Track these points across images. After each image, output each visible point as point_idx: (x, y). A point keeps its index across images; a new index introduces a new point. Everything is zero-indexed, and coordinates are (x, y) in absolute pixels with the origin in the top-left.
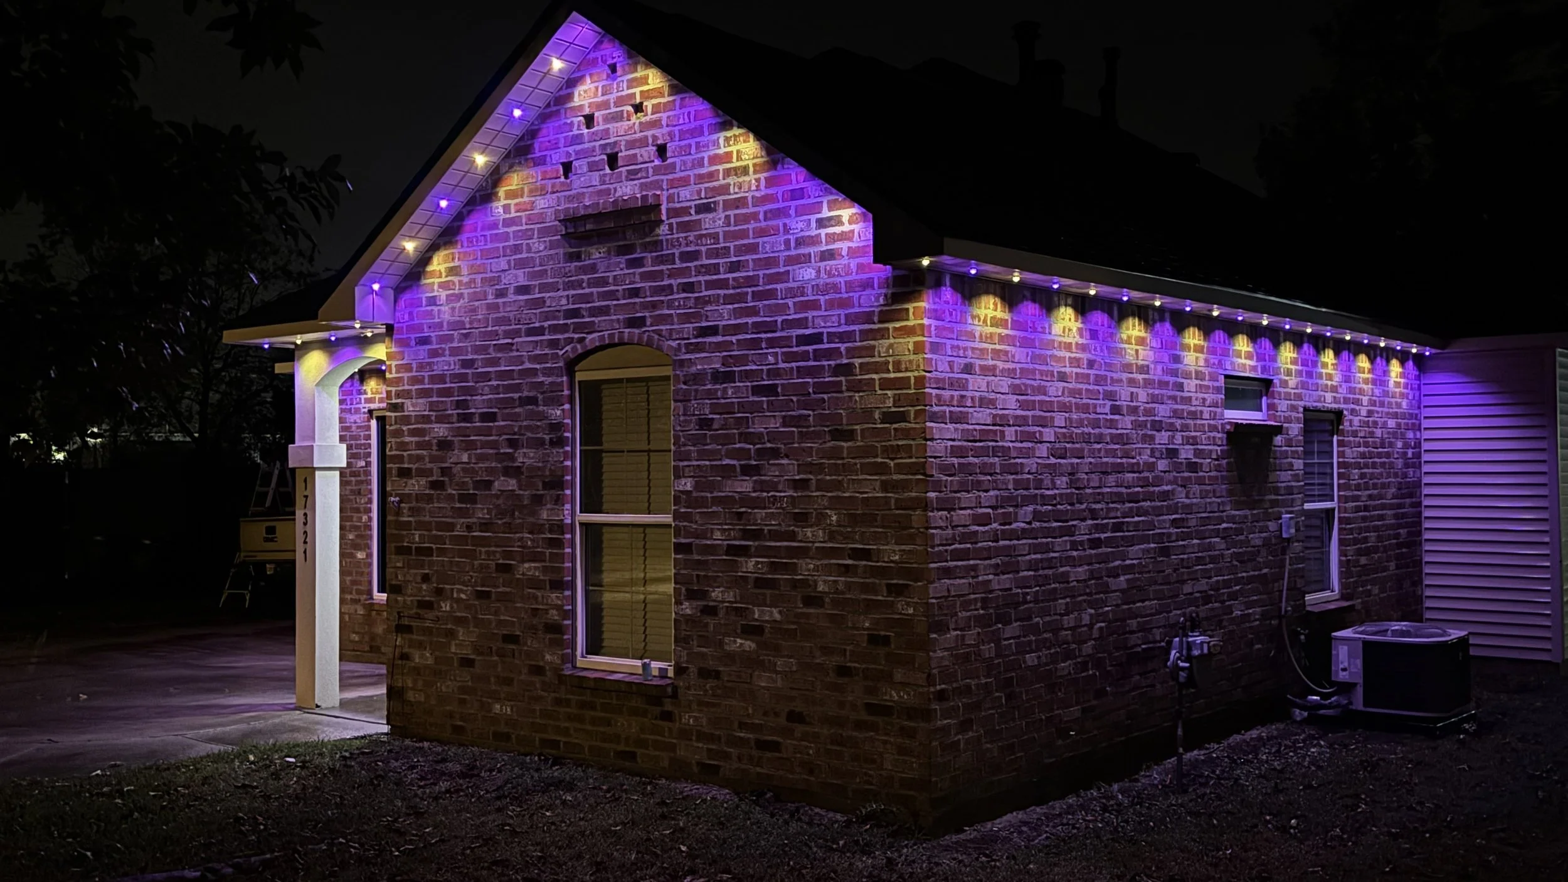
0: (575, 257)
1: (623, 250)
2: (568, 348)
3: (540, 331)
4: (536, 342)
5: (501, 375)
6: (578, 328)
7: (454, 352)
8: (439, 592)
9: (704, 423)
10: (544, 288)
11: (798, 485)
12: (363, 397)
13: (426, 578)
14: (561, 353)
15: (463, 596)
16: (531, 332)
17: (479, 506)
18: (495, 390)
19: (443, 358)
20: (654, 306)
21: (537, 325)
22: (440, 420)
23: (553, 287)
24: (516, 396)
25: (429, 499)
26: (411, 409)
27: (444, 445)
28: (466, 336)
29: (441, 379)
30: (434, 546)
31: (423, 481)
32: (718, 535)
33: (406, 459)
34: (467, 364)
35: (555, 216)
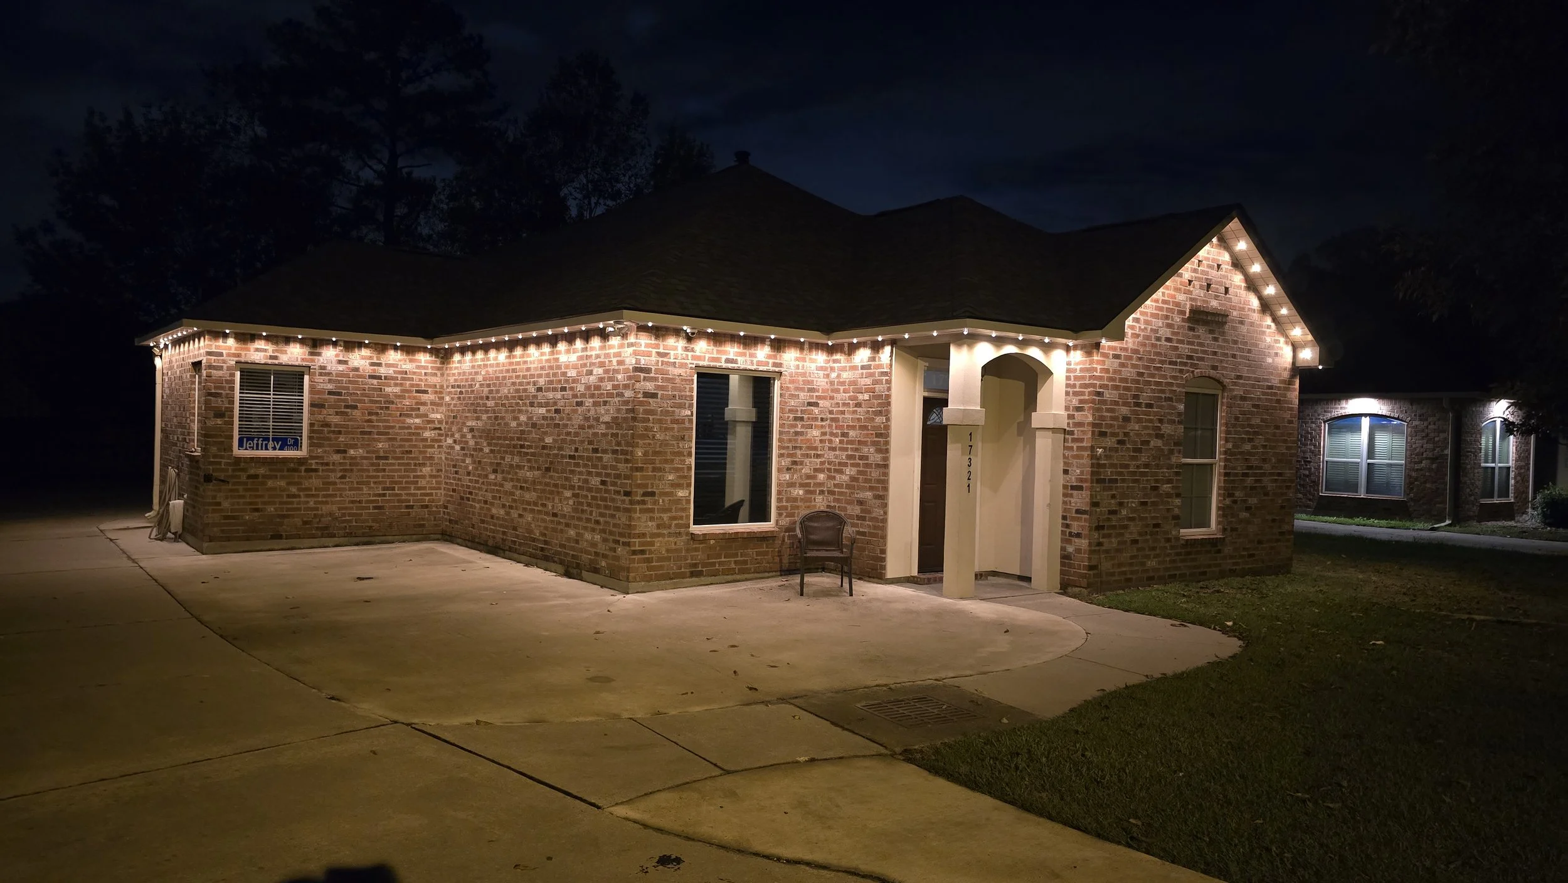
0: (1191, 329)
1: (1211, 332)
2: (1187, 375)
3: (1175, 363)
4: (1173, 368)
5: (1158, 384)
6: (1193, 365)
7: (1134, 366)
8: (1121, 504)
9: (1237, 419)
10: (1179, 341)
11: (1264, 447)
12: (690, 354)
13: (1113, 497)
14: (1184, 377)
15: (1134, 505)
16: (1171, 363)
17: (1143, 455)
18: (1153, 391)
19: (1127, 369)
20: (1221, 361)
21: (1174, 360)
22: (1125, 404)
23: (1181, 342)
24: (1163, 396)
25: (1116, 450)
26: (1108, 396)
27: (1126, 419)
28: (1140, 359)
29: (1125, 380)
30: (1119, 478)
31: (1114, 439)
32: (1239, 468)
33: (1104, 426)
34: (1140, 374)
35: (1188, 306)
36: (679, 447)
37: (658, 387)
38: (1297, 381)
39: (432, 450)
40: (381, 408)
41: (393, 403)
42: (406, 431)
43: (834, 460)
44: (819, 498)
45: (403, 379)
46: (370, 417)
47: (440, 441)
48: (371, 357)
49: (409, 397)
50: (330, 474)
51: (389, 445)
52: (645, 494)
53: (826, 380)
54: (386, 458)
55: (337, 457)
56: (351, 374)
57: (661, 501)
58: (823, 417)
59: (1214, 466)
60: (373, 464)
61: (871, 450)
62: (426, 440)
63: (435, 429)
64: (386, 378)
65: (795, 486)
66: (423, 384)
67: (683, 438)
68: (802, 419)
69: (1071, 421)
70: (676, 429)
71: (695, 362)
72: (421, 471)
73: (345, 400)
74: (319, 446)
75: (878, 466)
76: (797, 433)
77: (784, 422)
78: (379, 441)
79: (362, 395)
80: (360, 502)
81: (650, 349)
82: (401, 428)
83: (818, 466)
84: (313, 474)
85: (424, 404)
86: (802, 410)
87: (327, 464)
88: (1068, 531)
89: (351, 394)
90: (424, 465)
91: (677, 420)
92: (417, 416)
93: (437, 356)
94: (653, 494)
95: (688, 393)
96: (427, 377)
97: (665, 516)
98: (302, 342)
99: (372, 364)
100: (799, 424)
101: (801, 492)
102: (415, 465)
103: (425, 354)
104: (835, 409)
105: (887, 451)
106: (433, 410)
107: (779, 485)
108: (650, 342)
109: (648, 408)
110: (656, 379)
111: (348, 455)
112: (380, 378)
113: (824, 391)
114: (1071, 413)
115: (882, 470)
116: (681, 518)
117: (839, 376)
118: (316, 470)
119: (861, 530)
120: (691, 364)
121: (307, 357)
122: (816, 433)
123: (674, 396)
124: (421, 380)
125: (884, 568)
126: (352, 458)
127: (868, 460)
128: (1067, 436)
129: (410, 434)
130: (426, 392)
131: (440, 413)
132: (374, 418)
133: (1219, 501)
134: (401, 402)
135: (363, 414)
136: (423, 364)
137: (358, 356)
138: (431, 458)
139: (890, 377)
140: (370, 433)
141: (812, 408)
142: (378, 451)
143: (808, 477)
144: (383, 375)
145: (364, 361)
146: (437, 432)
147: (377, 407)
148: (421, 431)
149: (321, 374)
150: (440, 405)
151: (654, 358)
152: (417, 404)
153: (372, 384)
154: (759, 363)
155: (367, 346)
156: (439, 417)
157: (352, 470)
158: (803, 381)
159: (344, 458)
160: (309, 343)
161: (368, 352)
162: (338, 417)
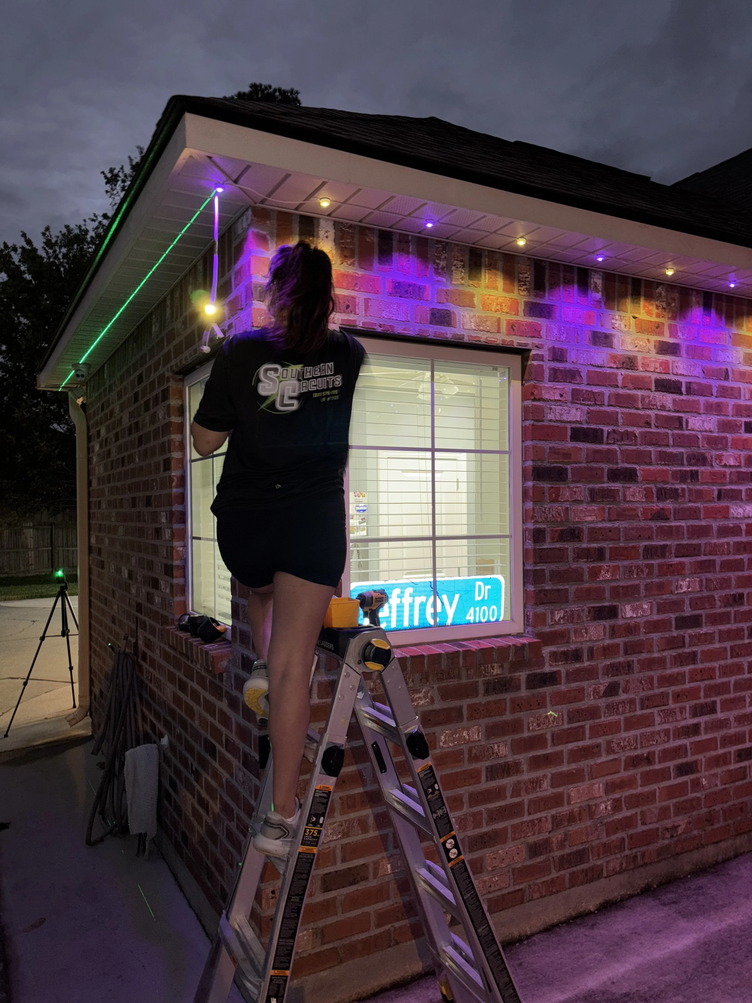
40: (683, 477)
41: (704, 460)
42: (731, 540)
45: (722, 391)
46: (661, 505)
48: (658, 325)
49: (734, 444)
50: (584, 684)
51: (701, 582)
54: (696, 620)
55: (597, 632)
56: (620, 374)
60: (670, 642)
64: (689, 388)
73: (609, 456)
74: (561, 598)
78: (680, 571)
79: (644, 438)
80: (649, 759)
82: (721, 532)
84: (548, 690)
87: (576, 656)
89: (622, 436)
98: (509, 270)
99: (661, 348)
111: (620, 622)
112: (676, 388)
121: (522, 318)
126: (630, 629)
132: (669, 505)
134: (719, 458)
135: (648, 494)
137: (632, 322)
140: (663, 551)
142: (679, 603)
144: (683, 380)
145: (645, 337)
147: (674, 475)
149: (556, 375)
153: (663, 408)
159: (613, 632)
160: (528, 276)
161: (655, 311)
162: (595, 507)
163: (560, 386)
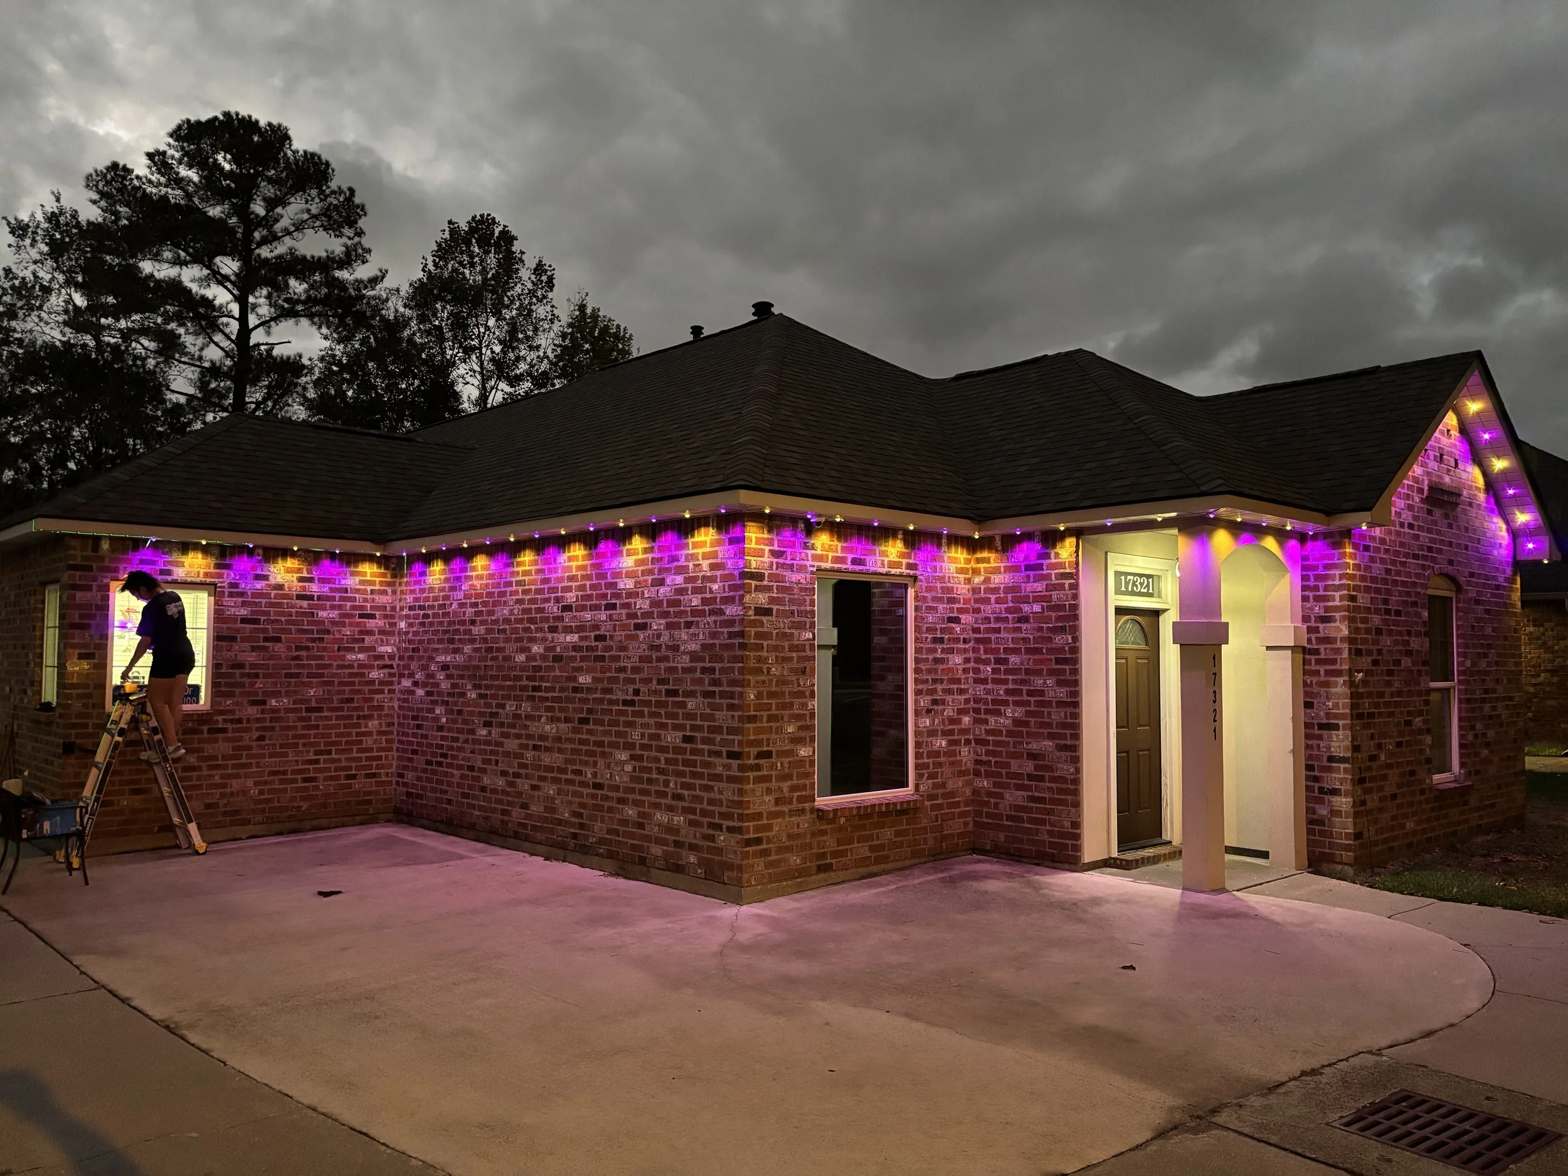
0: (1429, 512)
1: (1446, 516)
2: (1428, 571)
3: (1418, 557)
4: (1416, 563)
5: (1404, 583)
6: (1433, 559)
7: (1382, 560)
8: (1379, 746)
9: (1471, 627)
10: (1420, 528)
11: (1497, 663)
12: (810, 552)
13: (1372, 737)
14: (1426, 574)
15: (1391, 747)
16: (1414, 556)
17: (1396, 678)
18: (1400, 593)
19: (1376, 564)
20: (1457, 554)
21: (1417, 552)
22: (1376, 611)
23: (1422, 529)
24: (1409, 599)
25: (1373, 674)
26: (1361, 601)
27: (1379, 631)
28: (1387, 551)
29: (1374, 579)
30: (1376, 711)
31: (1370, 659)
32: (1478, 692)
33: (1359, 641)
34: (1388, 571)
35: (1426, 483)
36: (799, 685)
37: (772, 600)
38: (1519, 579)
39: (381, 696)
40: (314, 640)
41: (328, 632)
42: (346, 671)
43: (985, 696)
44: (965, 750)
45: (343, 599)
46: (297, 653)
47: (391, 683)
48: (299, 569)
49: (351, 624)
50: (244, 734)
51: (324, 691)
52: (760, 755)
53: (967, 586)
54: (320, 710)
55: (252, 711)
56: (273, 593)
57: (779, 765)
58: (967, 637)
59: (1452, 691)
60: (302, 719)
61: (1048, 682)
62: (372, 682)
63: (385, 667)
64: (319, 598)
65: (937, 736)
66: (369, 605)
67: (804, 672)
68: (941, 641)
69: (1313, 636)
70: (795, 660)
71: (817, 564)
72: (366, 726)
73: (265, 630)
74: (231, 695)
75: (1061, 704)
76: (936, 661)
77: (922, 645)
78: (310, 685)
79: (288, 622)
80: (285, 773)
81: (762, 547)
82: (339, 667)
83: (962, 706)
84: (220, 736)
85: (370, 633)
86: (941, 628)
87: (239, 721)
88: (1317, 785)
89: (273, 621)
90: (370, 717)
91: (797, 646)
92: (362, 650)
93: (387, 568)
94: (769, 754)
95: (808, 608)
96: (374, 596)
97: (786, 785)
98: (205, 550)
99: (301, 580)
100: (939, 647)
101: (944, 743)
102: (359, 717)
103: (371, 565)
104: (982, 627)
105: (1076, 683)
106: (382, 641)
107: (917, 733)
108: (761, 536)
109: (761, 629)
110: (769, 589)
111: (268, 707)
112: (311, 598)
113: (966, 601)
114: (1313, 624)
115: (1070, 710)
116: (804, 787)
117: (987, 580)
118: (224, 731)
119: (1036, 794)
120: (811, 566)
121: (212, 570)
122: (958, 659)
123: (792, 613)
124: (365, 600)
125: (1077, 848)
126: (274, 710)
127: (1044, 696)
128: (1308, 657)
129: (351, 675)
130: (372, 617)
131: (392, 645)
132: (303, 653)
133: (1461, 737)
134: (340, 631)
135: (289, 648)
136: (368, 578)
137: (282, 568)
138: (380, 708)
139: (1077, 579)
140: (298, 675)
141: (953, 625)
142: (309, 701)
143: (952, 721)
144: (315, 594)
145: (290, 575)
146: (386, 671)
147: (307, 639)
148: (366, 671)
149: (231, 595)
150: (392, 633)
151: (767, 559)
152: (361, 632)
153: (301, 607)
154: (892, 564)
155: (293, 555)
156: (390, 651)
157: (273, 729)
158: (942, 588)
159: (263, 712)
160: (216, 552)
161: (297, 562)
162: (254, 654)
163: (235, 599)
